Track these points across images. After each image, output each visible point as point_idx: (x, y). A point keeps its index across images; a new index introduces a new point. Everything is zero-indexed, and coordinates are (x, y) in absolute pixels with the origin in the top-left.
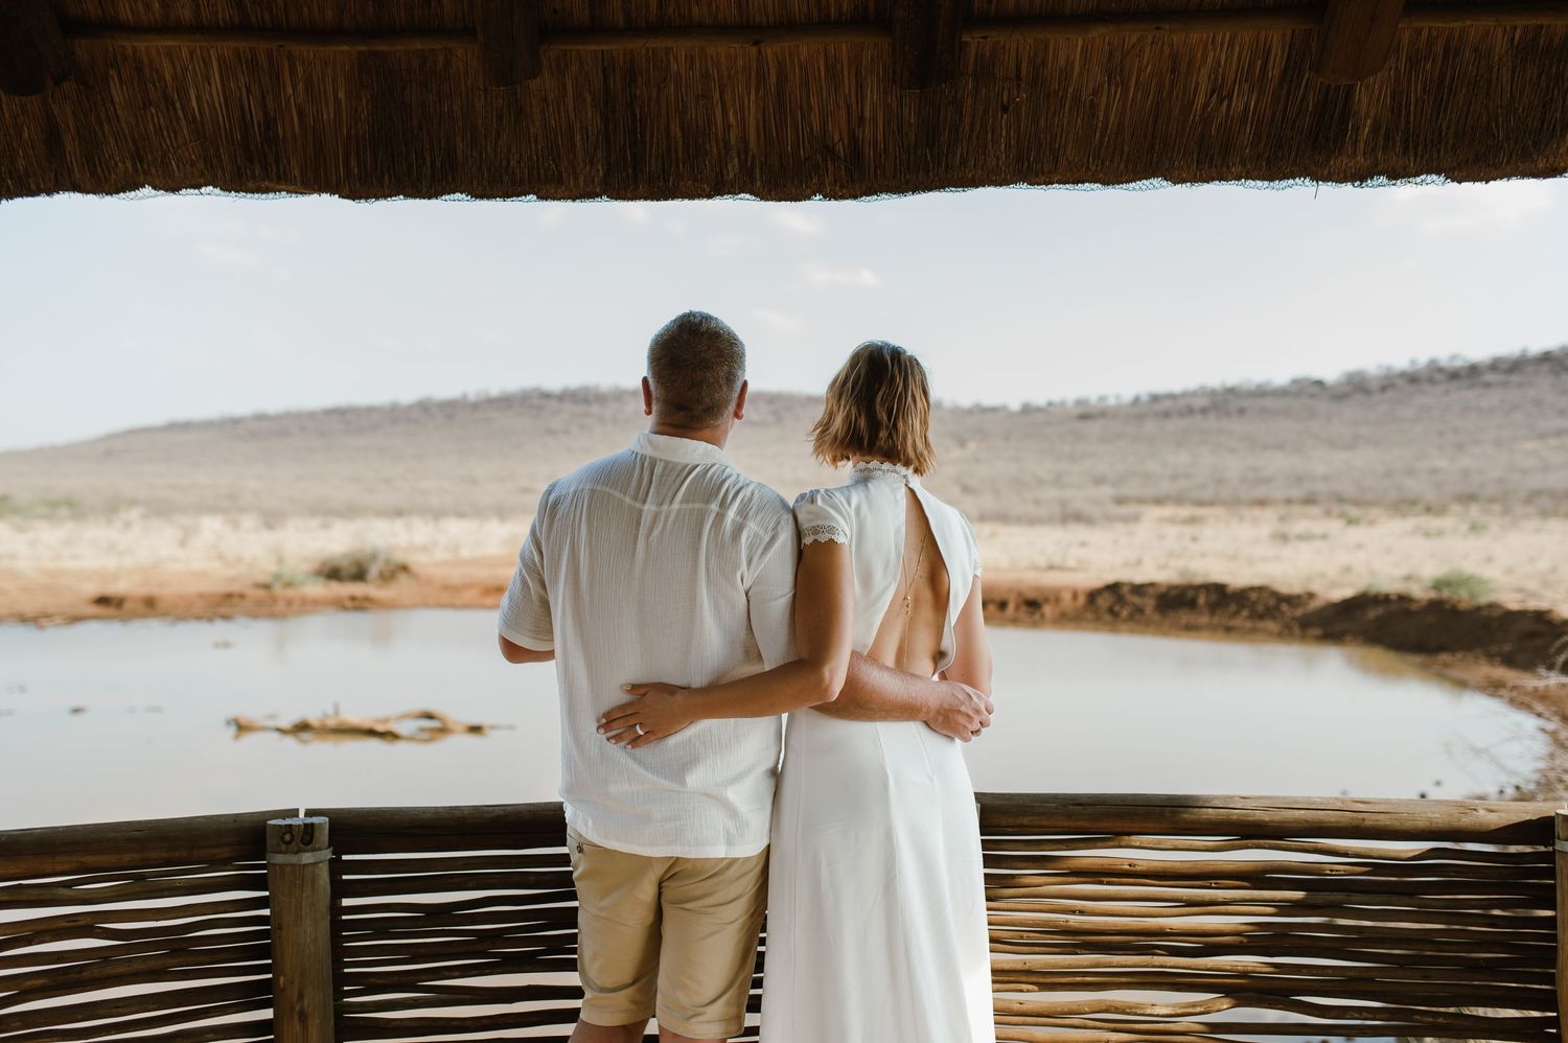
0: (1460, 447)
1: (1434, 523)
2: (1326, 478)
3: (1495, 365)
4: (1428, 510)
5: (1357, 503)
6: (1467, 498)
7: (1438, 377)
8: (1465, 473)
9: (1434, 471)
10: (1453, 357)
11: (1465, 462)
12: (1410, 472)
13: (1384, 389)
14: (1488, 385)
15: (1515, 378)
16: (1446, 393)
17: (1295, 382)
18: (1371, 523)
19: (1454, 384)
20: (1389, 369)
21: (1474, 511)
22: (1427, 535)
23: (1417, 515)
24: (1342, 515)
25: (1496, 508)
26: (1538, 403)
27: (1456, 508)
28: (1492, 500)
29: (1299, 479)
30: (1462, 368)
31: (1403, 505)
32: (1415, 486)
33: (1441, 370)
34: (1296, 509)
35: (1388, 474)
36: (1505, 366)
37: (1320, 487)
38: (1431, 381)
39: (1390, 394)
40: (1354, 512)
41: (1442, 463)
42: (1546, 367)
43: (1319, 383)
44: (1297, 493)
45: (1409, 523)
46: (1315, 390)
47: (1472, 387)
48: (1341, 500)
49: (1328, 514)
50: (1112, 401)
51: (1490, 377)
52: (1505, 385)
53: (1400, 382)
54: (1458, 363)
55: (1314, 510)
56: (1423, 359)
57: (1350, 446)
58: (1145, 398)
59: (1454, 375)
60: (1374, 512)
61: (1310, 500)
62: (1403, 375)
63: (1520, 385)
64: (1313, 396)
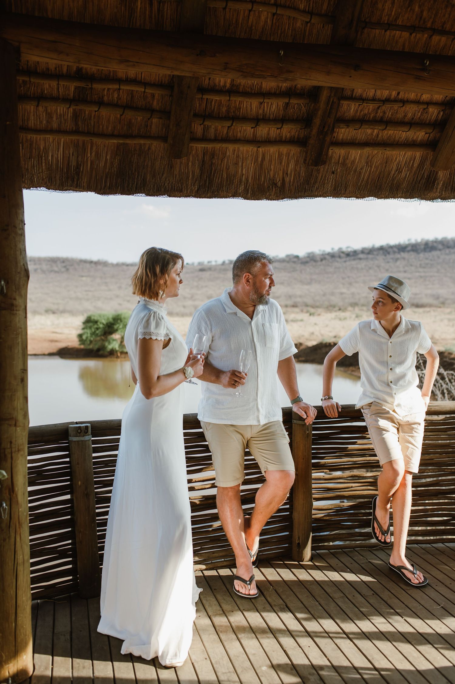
0: (350, 284)
1: (342, 314)
2: (301, 296)
3: (363, 251)
4: (340, 309)
5: (313, 307)
6: (354, 305)
7: (342, 255)
8: (353, 294)
9: (342, 294)
10: (348, 247)
11: (353, 290)
12: (333, 294)
13: (322, 260)
14: (360, 259)
15: (370, 256)
16: (345, 262)
17: (288, 256)
18: (319, 315)
19: (348, 259)
20: (324, 251)
21: (357, 309)
22: (340, 319)
23: (336, 311)
24: (307, 312)
25: (365, 308)
26: (378, 267)
27: (350, 308)
28: (363, 305)
29: (290, 297)
30: (351, 251)
31: (331, 307)
32: (335, 300)
33: (343, 252)
34: (289, 309)
35: (324, 295)
36: (366, 251)
37: (298, 300)
38: (340, 257)
39: (324, 262)
40: (312, 310)
41: (344, 290)
42: (381, 252)
43: (297, 257)
44: (290, 303)
45: (333, 315)
46: (295, 260)
47: (354, 260)
48: (307, 305)
49: (302, 311)
50: (213, 263)
51: (361, 256)
52: (367, 259)
53: (327, 257)
54: (349, 250)
55: (296, 310)
56: (336, 249)
57: (309, 283)
58: (227, 262)
59: (348, 255)
60: (320, 310)
61: (294, 306)
62: (329, 254)
63: (372, 259)
64: (294, 262)
